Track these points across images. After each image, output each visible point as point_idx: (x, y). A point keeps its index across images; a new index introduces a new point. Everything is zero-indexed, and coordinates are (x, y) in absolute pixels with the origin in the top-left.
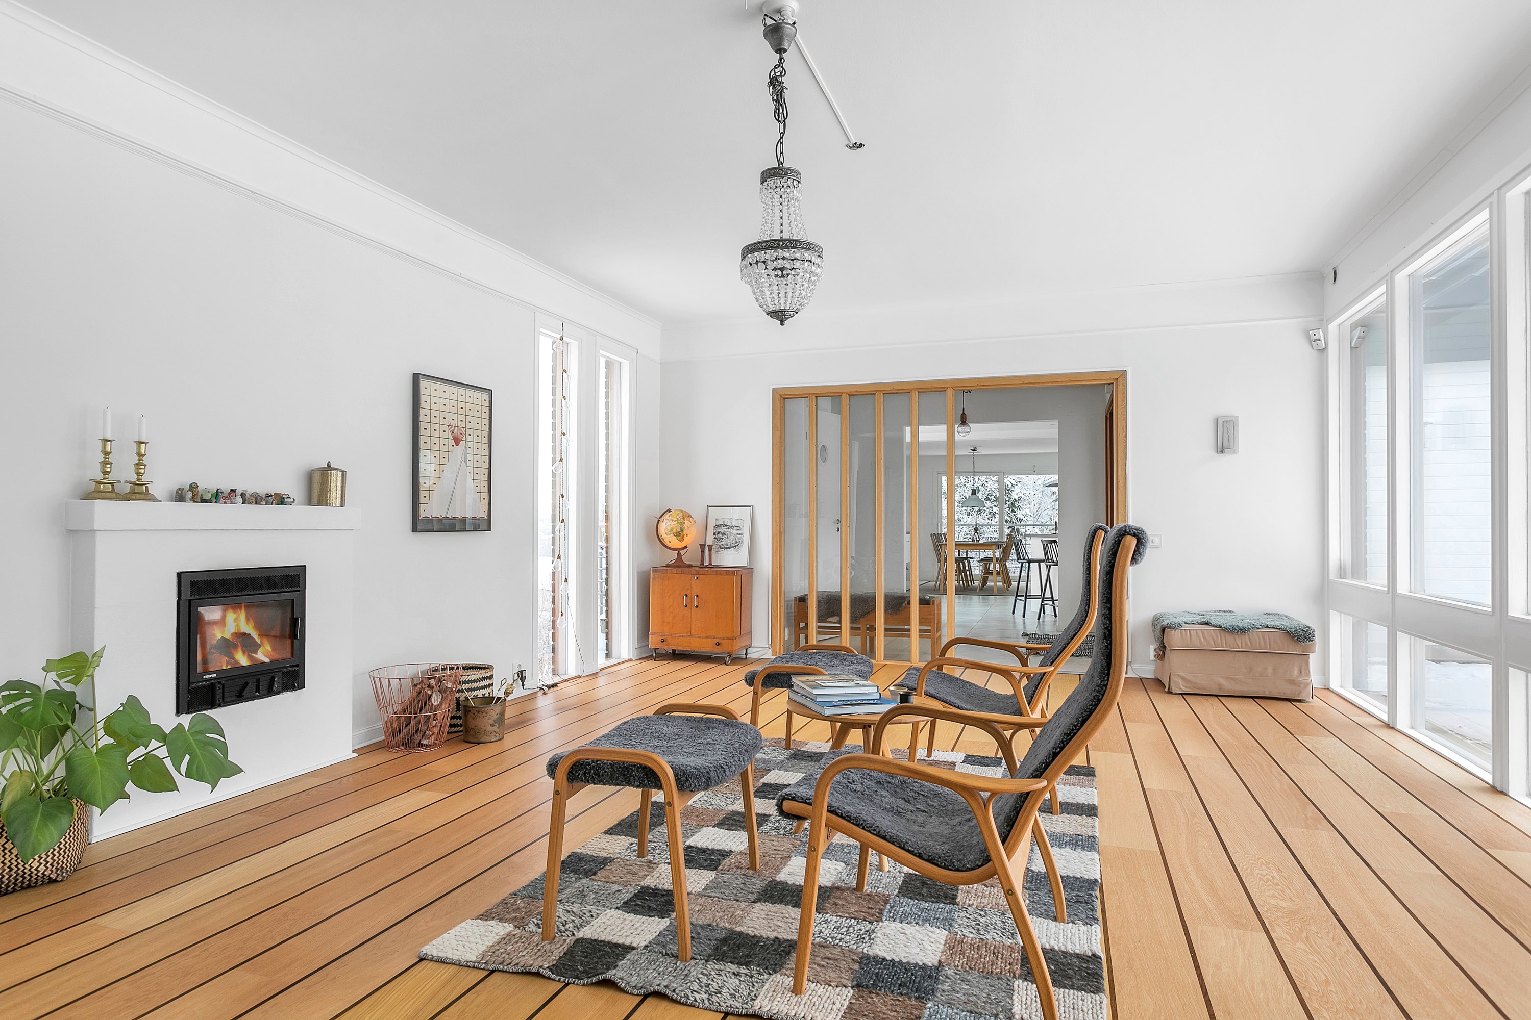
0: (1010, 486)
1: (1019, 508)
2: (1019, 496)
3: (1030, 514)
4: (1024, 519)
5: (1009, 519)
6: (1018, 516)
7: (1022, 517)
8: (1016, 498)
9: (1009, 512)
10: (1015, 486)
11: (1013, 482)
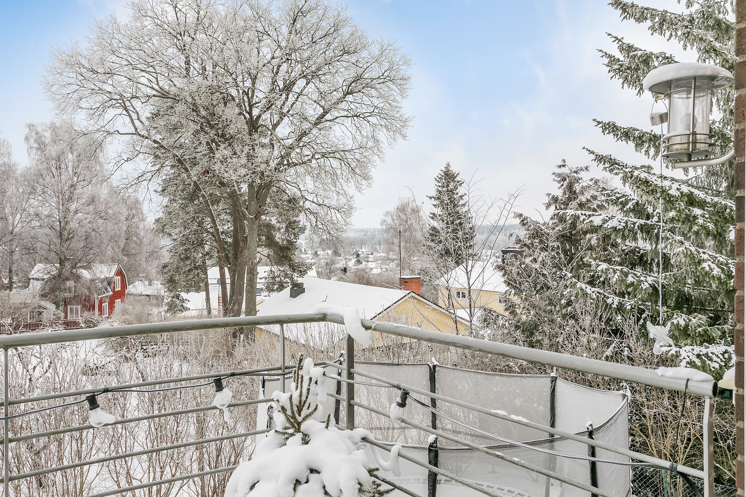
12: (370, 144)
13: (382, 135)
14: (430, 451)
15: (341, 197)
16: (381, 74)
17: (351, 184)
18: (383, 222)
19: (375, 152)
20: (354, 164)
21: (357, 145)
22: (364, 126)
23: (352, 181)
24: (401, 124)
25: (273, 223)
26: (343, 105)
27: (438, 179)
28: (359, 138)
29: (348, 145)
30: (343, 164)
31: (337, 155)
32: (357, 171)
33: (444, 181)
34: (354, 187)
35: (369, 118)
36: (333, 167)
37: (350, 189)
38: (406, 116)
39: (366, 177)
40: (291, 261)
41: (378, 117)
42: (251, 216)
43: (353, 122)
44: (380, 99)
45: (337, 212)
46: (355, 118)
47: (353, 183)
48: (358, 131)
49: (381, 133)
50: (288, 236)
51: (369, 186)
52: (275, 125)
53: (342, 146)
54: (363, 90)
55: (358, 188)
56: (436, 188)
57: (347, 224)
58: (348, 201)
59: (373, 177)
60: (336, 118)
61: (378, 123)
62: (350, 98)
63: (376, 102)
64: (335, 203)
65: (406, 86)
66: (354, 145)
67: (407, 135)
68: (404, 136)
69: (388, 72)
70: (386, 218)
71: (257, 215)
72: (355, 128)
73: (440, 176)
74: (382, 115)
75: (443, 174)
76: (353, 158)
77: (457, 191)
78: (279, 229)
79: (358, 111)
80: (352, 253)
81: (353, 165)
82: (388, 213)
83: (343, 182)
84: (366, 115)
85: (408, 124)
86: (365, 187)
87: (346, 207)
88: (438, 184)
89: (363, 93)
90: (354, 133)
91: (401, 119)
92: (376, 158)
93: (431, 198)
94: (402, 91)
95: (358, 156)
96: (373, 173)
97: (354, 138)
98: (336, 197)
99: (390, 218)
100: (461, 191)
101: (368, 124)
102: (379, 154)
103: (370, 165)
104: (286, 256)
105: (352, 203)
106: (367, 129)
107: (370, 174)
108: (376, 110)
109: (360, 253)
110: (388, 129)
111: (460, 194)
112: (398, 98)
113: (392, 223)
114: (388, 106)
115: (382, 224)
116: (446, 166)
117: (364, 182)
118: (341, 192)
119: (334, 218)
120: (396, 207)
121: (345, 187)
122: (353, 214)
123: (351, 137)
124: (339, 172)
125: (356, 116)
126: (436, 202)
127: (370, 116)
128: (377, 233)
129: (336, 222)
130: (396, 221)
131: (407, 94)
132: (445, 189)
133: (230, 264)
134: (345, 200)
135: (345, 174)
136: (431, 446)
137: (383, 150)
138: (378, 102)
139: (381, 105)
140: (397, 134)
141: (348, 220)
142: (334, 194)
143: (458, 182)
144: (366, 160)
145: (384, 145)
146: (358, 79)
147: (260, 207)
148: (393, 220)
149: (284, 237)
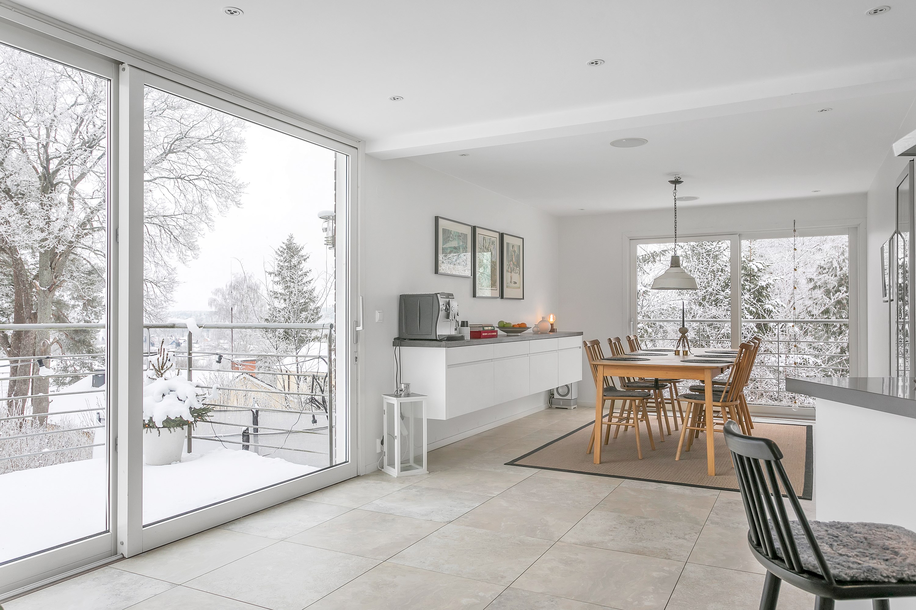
0: (756, 270)
1: (768, 296)
2: (767, 282)
3: (782, 303)
4: (774, 310)
5: (754, 310)
6: (767, 306)
7: (771, 308)
8: (764, 284)
9: (755, 302)
10: (763, 271)
11: (760, 266)
12: (197, 210)
13: (211, 202)
14: (243, 435)
15: (161, 268)
16: (210, 134)
17: (173, 254)
18: (212, 302)
19: (203, 219)
20: (177, 231)
21: (180, 209)
22: (190, 189)
23: (173, 251)
24: (235, 190)
25: (65, 300)
26: (165, 164)
27: (279, 253)
28: (183, 202)
29: (169, 209)
30: (163, 231)
31: (156, 221)
32: (181, 239)
33: (285, 255)
34: (177, 258)
35: (196, 182)
36: (151, 233)
37: (173, 260)
38: (240, 182)
39: (191, 247)
40: (91, 346)
41: (207, 182)
42: (43, 289)
43: (176, 184)
44: (208, 162)
45: (154, 286)
46: (179, 180)
47: (175, 254)
48: (182, 195)
49: (210, 199)
50: (87, 315)
51: (196, 257)
52: (75, 181)
53: (161, 211)
54: (189, 150)
55: (183, 260)
56: (277, 262)
57: (167, 300)
58: (170, 274)
59: (200, 247)
60: (155, 179)
61: (206, 188)
62: (172, 156)
63: (204, 164)
64: (152, 276)
65: (239, 150)
66: (177, 210)
67: (241, 202)
68: (238, 204)
69: (218, 133)
70: (216, 297)
71: (51, 287)
72: (178, 190)
73: (281, 249)
74: (212, 179)
75: (285, 247)
76: (175, 224)
77: (301, 266)
78: (74, 306)
79: (183, 172)
80: (171, 341)
81: (176, 233)
82: (218, 291)
83: (163, 252)
84: (192, 178)
85: (242, 190)
86: (191, 258)
87: (166, 280)
88: (279, 258)
89: (188, 153)
90: (177, 197)
91: (234, 184)
92: (203, 226)
93: (270, 274)
94: (235, 155)
95: (181, 223)
96: (200, 242)
97: (177, 202)
98: (154, 269)
99: (221, 296)
100: (305, 266)
101: (195, 188)
102: (207, 221)
103: (196, 234)
104: (84, 341)
105: (175, 275)
106: (193, 194)
107: (196, 243)
108: (203, 173)
109: (181, 341)
110: (218, 195)
111: (304, 270)
112: (231, 162)
113: (224, 303)
114: (219, 170)
115: (210, 304)
116: (288, 238)
117: (189, 253)
118: (160, 263)
119: (151, 293)
120: (228, 284)
121: (166, 258)
122: (175, 288)
123: (173, 201)
124: (158, 240)
125: (180, 178)
126: (277, 279)
127: (196, 179)
128: (204, 317)
129: (153, 297)
130: (228, 301)
131: (240, 158)
132: (286, 264)
133: (10, 347)
134: (165, 273)
135: (165, 242)
136: (244, 432)
137: (213, 218)
138: (206, 165)
139: (209, 168)
140: (229, 201)
141: (169, 295)
142: (153, 266)
143: (302, 256)
144: (191, 227)
145: (214, 212)
146: (183, 137)
147: (56, 278)
148: (225, 299)
149: (80, 317)
